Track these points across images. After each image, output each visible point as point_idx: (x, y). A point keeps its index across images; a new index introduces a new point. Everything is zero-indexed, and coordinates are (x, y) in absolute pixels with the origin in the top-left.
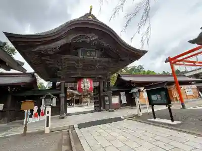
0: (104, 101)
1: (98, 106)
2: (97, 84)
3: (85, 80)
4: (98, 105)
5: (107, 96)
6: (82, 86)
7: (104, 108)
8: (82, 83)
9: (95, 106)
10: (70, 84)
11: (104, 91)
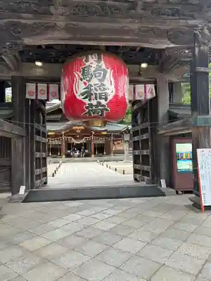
0: (172, 157)
1: (145, 173)
2: (145, 92)
3: (92, 62)
4: (146, 168)
5: (184, 138)
6: (80, 88)
7: (170, 184)
8: (78, 75)
9: (136, 171)
10: (42, 86)
11: (172, 117)
